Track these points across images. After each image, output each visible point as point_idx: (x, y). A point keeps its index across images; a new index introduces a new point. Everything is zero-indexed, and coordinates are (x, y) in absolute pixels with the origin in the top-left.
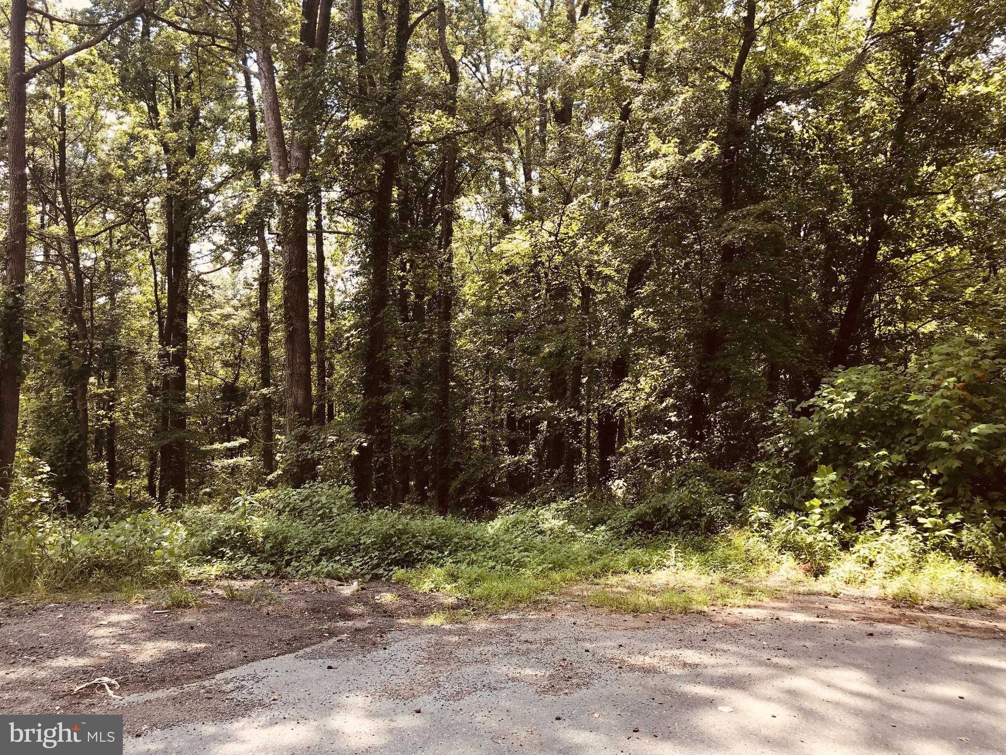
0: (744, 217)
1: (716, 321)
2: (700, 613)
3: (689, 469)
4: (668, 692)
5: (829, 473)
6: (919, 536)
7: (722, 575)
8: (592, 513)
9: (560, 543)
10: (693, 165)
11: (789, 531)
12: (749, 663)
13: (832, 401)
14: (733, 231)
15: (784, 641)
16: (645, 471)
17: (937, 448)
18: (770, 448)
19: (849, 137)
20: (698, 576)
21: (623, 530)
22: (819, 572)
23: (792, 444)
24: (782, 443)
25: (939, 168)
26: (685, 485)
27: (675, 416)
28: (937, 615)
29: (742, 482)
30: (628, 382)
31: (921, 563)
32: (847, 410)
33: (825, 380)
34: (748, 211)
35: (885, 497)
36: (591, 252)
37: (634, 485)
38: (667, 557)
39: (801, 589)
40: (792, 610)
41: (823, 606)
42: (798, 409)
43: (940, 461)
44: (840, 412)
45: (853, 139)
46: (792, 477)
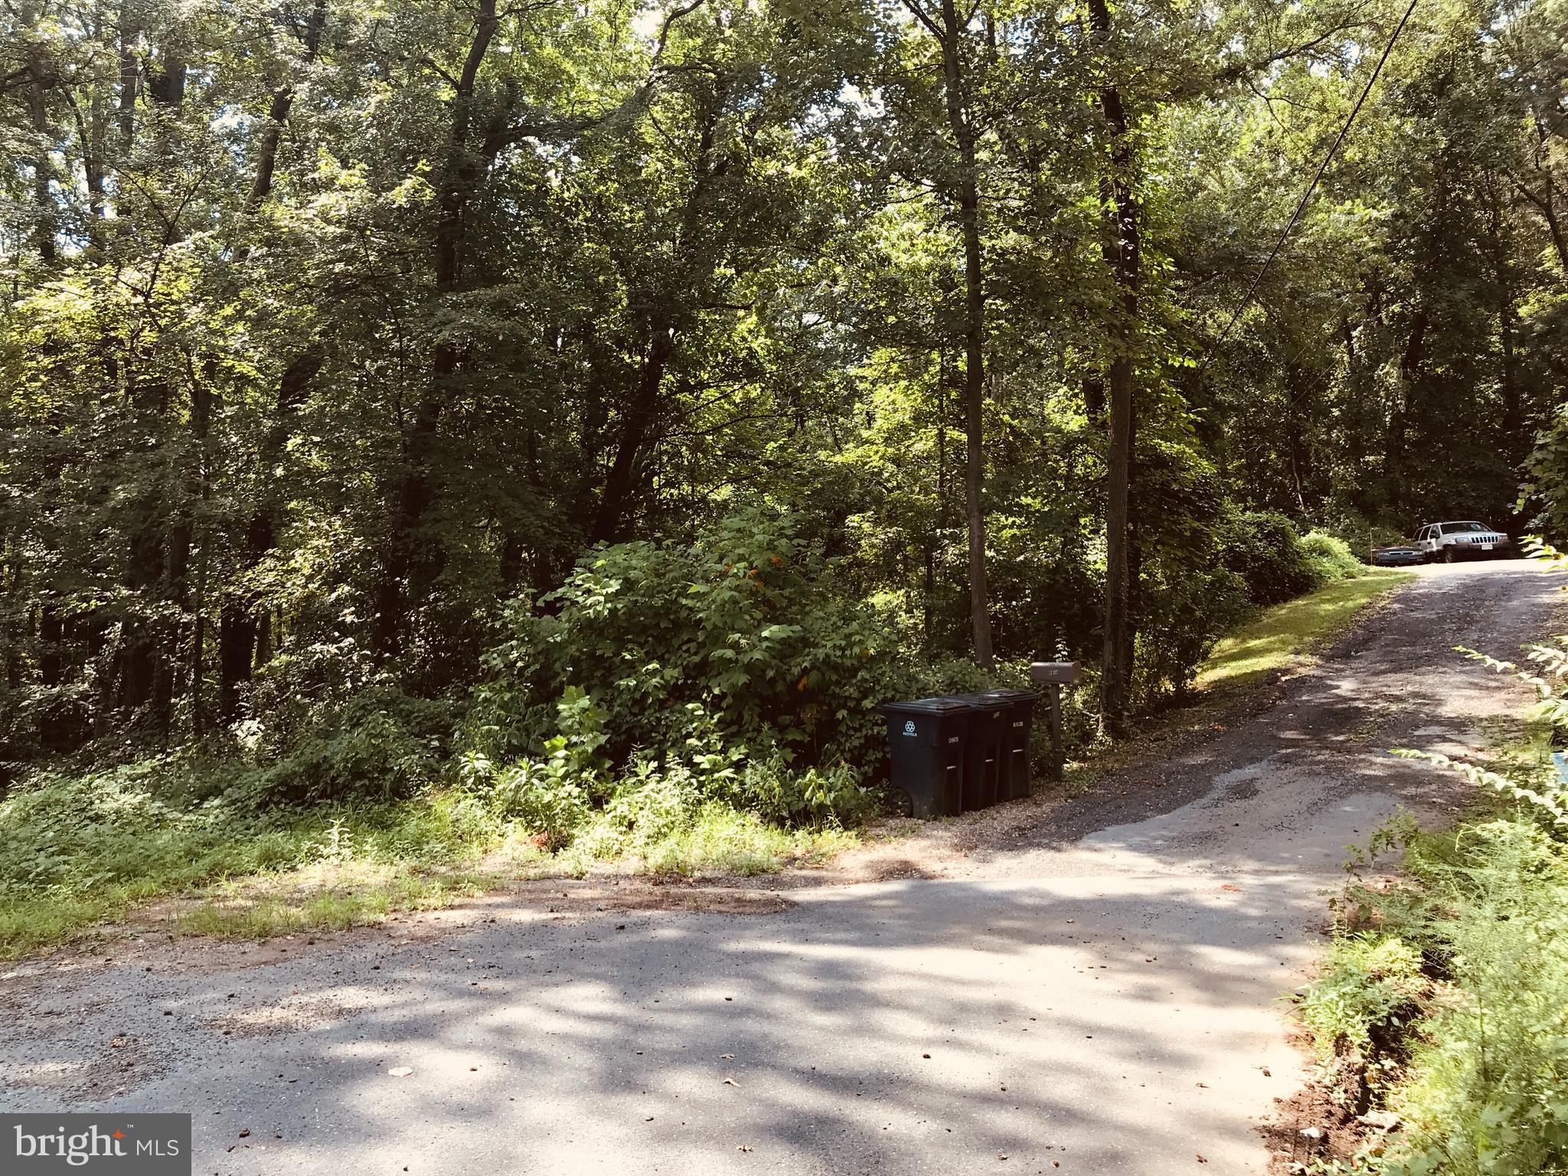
0: (470, 305)
1: (421, 464)
2: (371, 926)
3: (370, 698)
4: (309, 1060)
5: (579, 697)
6: (694, 781)
7: (414, 862)
8: (198, 779)
9: (133, 834)
10: (391, 211)
11: (518, 787)
12: (443, 994)
13: (588, 592)
14: (452, 325)
15: (499, 954)
16: (298, 705)
17: (721, 658)
18: (497, 662)
19: (626, 208)
20: (374, 868)
21: (253, 804)
22: (559, 844)
23: (529, 655)
24: (515, 654)
25: (739, 273)
26: (362, 725)
27: (352, 613)
28: (710, 890)
29: (454, 716)
30: (272, 556)
31: (696, 819)
32: (609, 605)
33: (581, 561)
34: (476, 296)
35: (654, 729)
36: (213, 332)
37: (277, 728)
38: (326, 842)
39: (532, 873)
40: (515, 905)
41: (560, 895)
42: (540, 603)
43: (725, 676)
44: (599, 608)
45: (631, 212)
46: (527, 705)
